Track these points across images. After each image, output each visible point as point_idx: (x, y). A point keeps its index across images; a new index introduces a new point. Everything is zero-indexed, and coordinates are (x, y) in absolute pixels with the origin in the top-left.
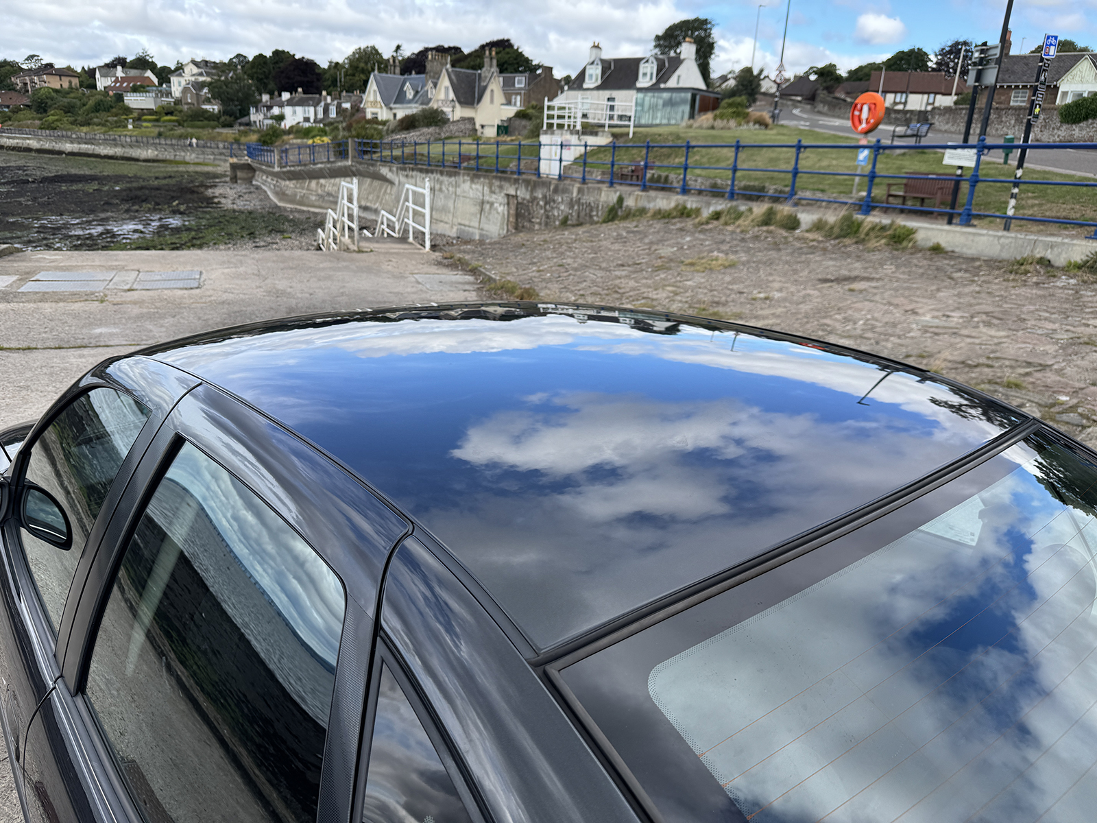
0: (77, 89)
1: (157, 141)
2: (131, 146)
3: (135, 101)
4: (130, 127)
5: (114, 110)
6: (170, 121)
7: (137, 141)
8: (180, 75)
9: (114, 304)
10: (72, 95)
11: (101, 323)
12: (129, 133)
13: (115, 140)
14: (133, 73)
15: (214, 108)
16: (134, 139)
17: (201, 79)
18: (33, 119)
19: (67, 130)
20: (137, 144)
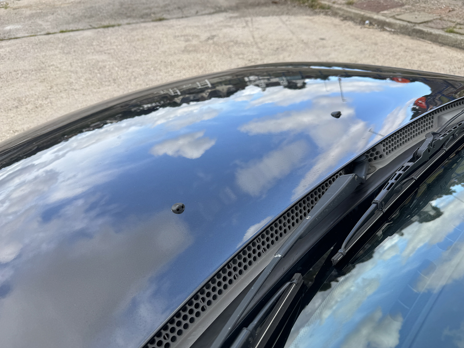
9: (14, 9)
11: (9, 22)
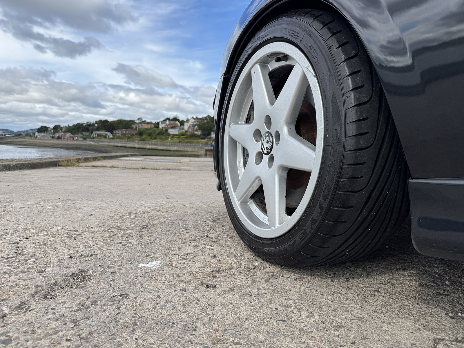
0: (153, 128)
1: (178, 144)
2: (169, 146)
3: (172, 131)
4: (170, 140)
5: (164, 135)
6: (183, 138)
7: (172, 144)
8: (188, 122)
10: (151, 130)
12: (169, 142)
13: (164, 144)
14: (172, 122)
15: (199, 133)
16: (170, 143)
17: (195, 123)
18: (138, 138)
19: (148, 141)
20: (171, 145)
